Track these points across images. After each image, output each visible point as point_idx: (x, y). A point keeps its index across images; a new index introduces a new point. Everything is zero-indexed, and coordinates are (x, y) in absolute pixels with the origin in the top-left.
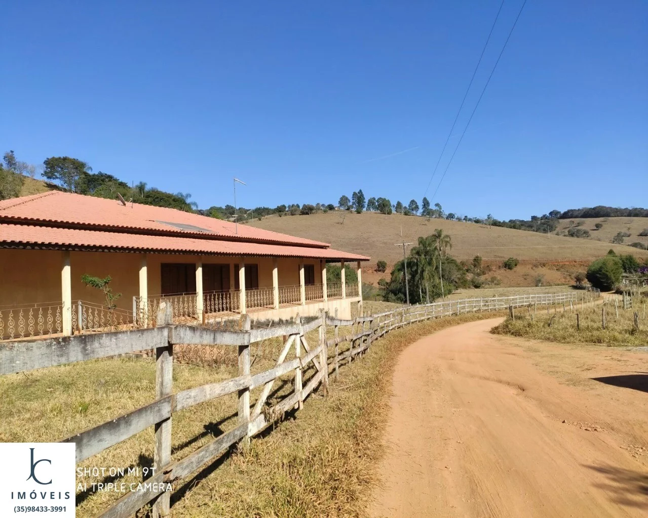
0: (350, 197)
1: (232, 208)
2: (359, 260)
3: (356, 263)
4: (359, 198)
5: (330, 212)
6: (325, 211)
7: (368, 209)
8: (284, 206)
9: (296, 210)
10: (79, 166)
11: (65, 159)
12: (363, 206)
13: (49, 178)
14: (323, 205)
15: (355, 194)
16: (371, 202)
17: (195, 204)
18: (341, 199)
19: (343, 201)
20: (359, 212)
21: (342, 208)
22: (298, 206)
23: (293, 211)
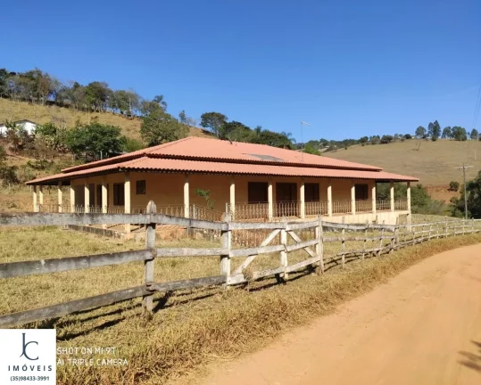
0: (426, 127)
1: (325, 141)
2: (408, 181)
3: (406, 183)
4: (435, 128)
5: (407, 140)
6: (402, 140)
7: (444, 136)
8: (367, 138)
9: (376, 140)
10: (221, 118)
11: (213, 114)
12: (438, 135)
13: (204, 126)
14: (401, 135)
15: (431, 125)
16: (447, 131)
17: (294, 140)
18: (418, 129)
19: (420, 131)
20: (434, 140)
21: (418, 137)
22: (378, 137)
23: (374, 141)
